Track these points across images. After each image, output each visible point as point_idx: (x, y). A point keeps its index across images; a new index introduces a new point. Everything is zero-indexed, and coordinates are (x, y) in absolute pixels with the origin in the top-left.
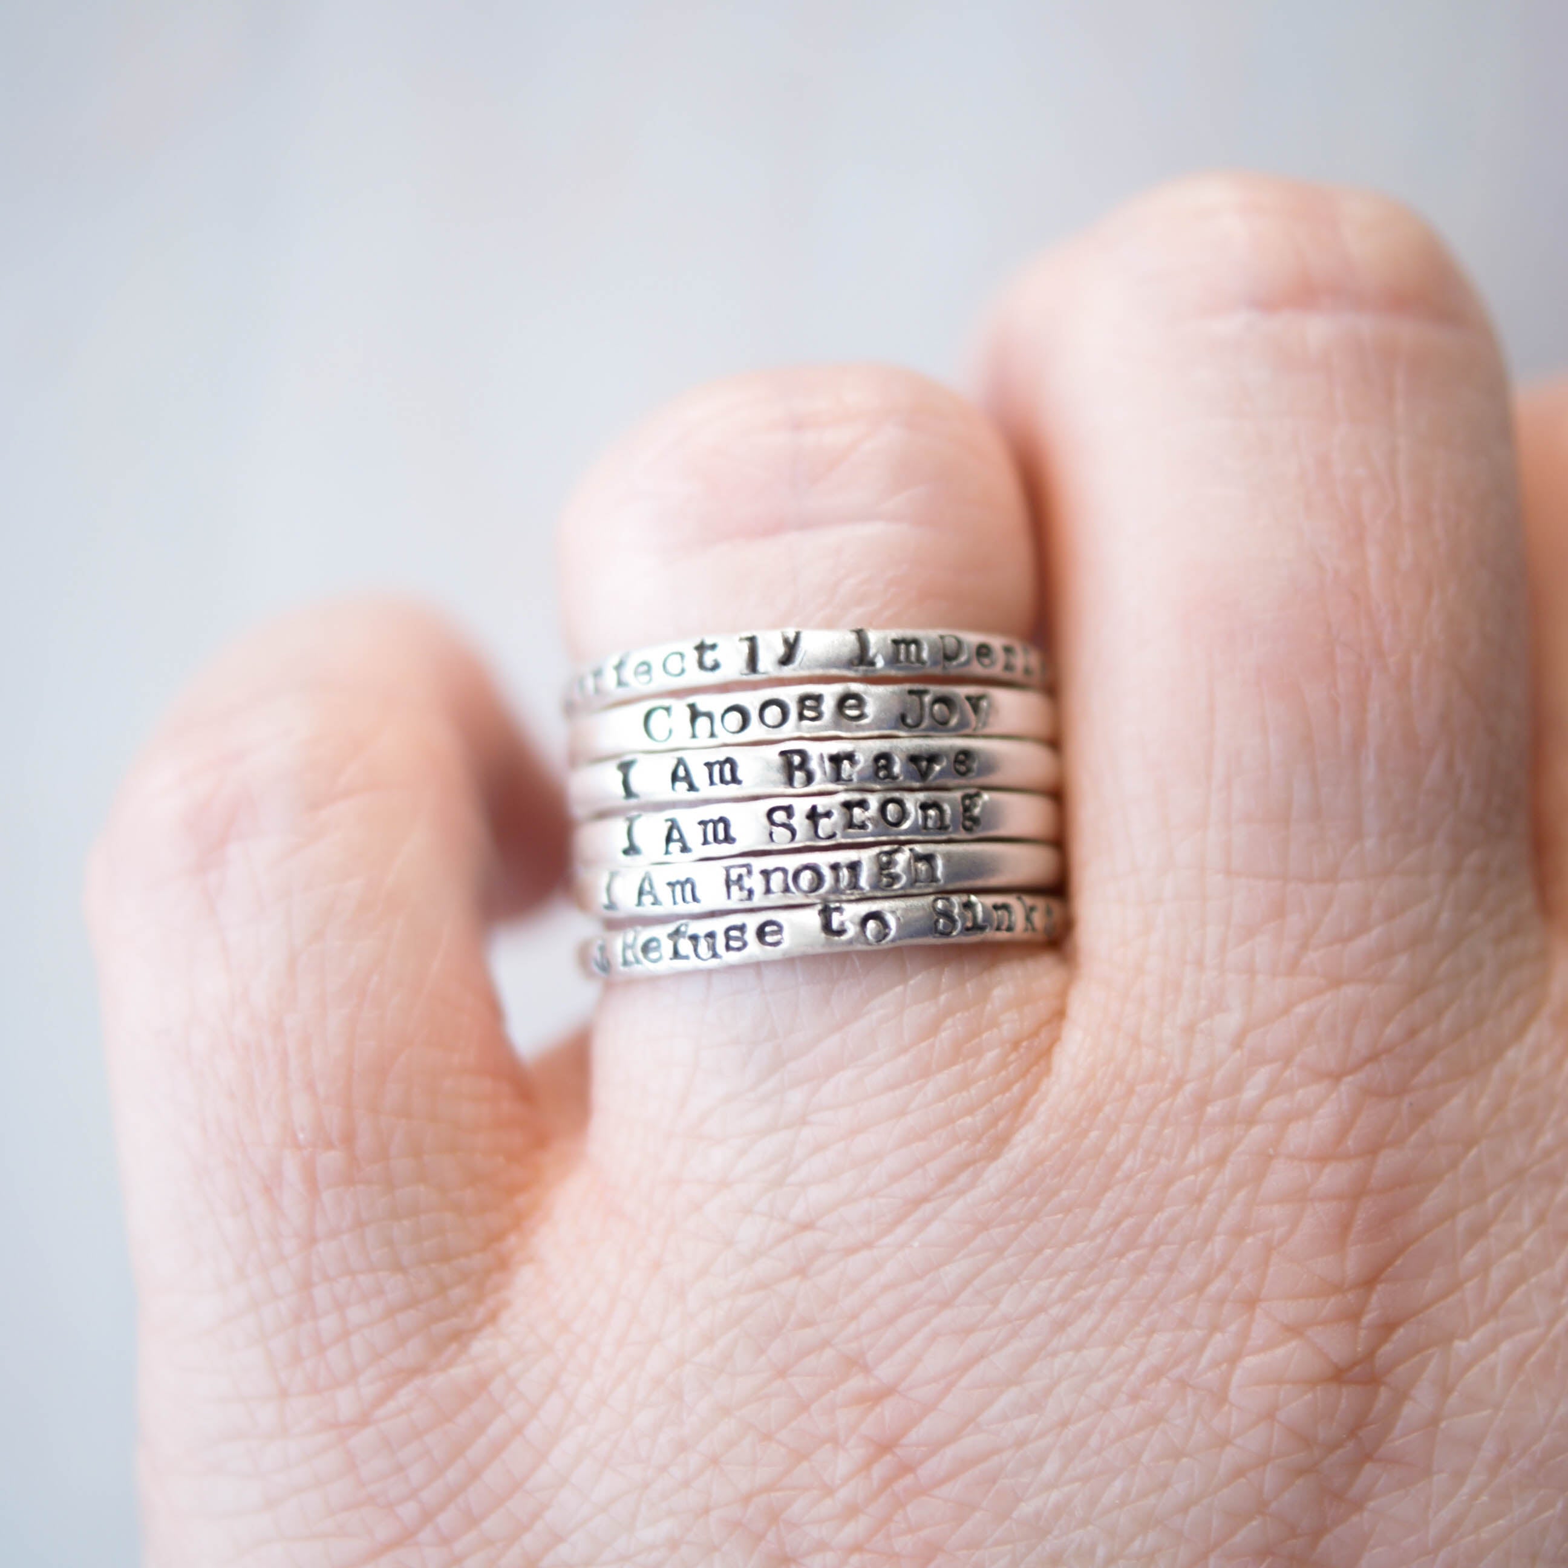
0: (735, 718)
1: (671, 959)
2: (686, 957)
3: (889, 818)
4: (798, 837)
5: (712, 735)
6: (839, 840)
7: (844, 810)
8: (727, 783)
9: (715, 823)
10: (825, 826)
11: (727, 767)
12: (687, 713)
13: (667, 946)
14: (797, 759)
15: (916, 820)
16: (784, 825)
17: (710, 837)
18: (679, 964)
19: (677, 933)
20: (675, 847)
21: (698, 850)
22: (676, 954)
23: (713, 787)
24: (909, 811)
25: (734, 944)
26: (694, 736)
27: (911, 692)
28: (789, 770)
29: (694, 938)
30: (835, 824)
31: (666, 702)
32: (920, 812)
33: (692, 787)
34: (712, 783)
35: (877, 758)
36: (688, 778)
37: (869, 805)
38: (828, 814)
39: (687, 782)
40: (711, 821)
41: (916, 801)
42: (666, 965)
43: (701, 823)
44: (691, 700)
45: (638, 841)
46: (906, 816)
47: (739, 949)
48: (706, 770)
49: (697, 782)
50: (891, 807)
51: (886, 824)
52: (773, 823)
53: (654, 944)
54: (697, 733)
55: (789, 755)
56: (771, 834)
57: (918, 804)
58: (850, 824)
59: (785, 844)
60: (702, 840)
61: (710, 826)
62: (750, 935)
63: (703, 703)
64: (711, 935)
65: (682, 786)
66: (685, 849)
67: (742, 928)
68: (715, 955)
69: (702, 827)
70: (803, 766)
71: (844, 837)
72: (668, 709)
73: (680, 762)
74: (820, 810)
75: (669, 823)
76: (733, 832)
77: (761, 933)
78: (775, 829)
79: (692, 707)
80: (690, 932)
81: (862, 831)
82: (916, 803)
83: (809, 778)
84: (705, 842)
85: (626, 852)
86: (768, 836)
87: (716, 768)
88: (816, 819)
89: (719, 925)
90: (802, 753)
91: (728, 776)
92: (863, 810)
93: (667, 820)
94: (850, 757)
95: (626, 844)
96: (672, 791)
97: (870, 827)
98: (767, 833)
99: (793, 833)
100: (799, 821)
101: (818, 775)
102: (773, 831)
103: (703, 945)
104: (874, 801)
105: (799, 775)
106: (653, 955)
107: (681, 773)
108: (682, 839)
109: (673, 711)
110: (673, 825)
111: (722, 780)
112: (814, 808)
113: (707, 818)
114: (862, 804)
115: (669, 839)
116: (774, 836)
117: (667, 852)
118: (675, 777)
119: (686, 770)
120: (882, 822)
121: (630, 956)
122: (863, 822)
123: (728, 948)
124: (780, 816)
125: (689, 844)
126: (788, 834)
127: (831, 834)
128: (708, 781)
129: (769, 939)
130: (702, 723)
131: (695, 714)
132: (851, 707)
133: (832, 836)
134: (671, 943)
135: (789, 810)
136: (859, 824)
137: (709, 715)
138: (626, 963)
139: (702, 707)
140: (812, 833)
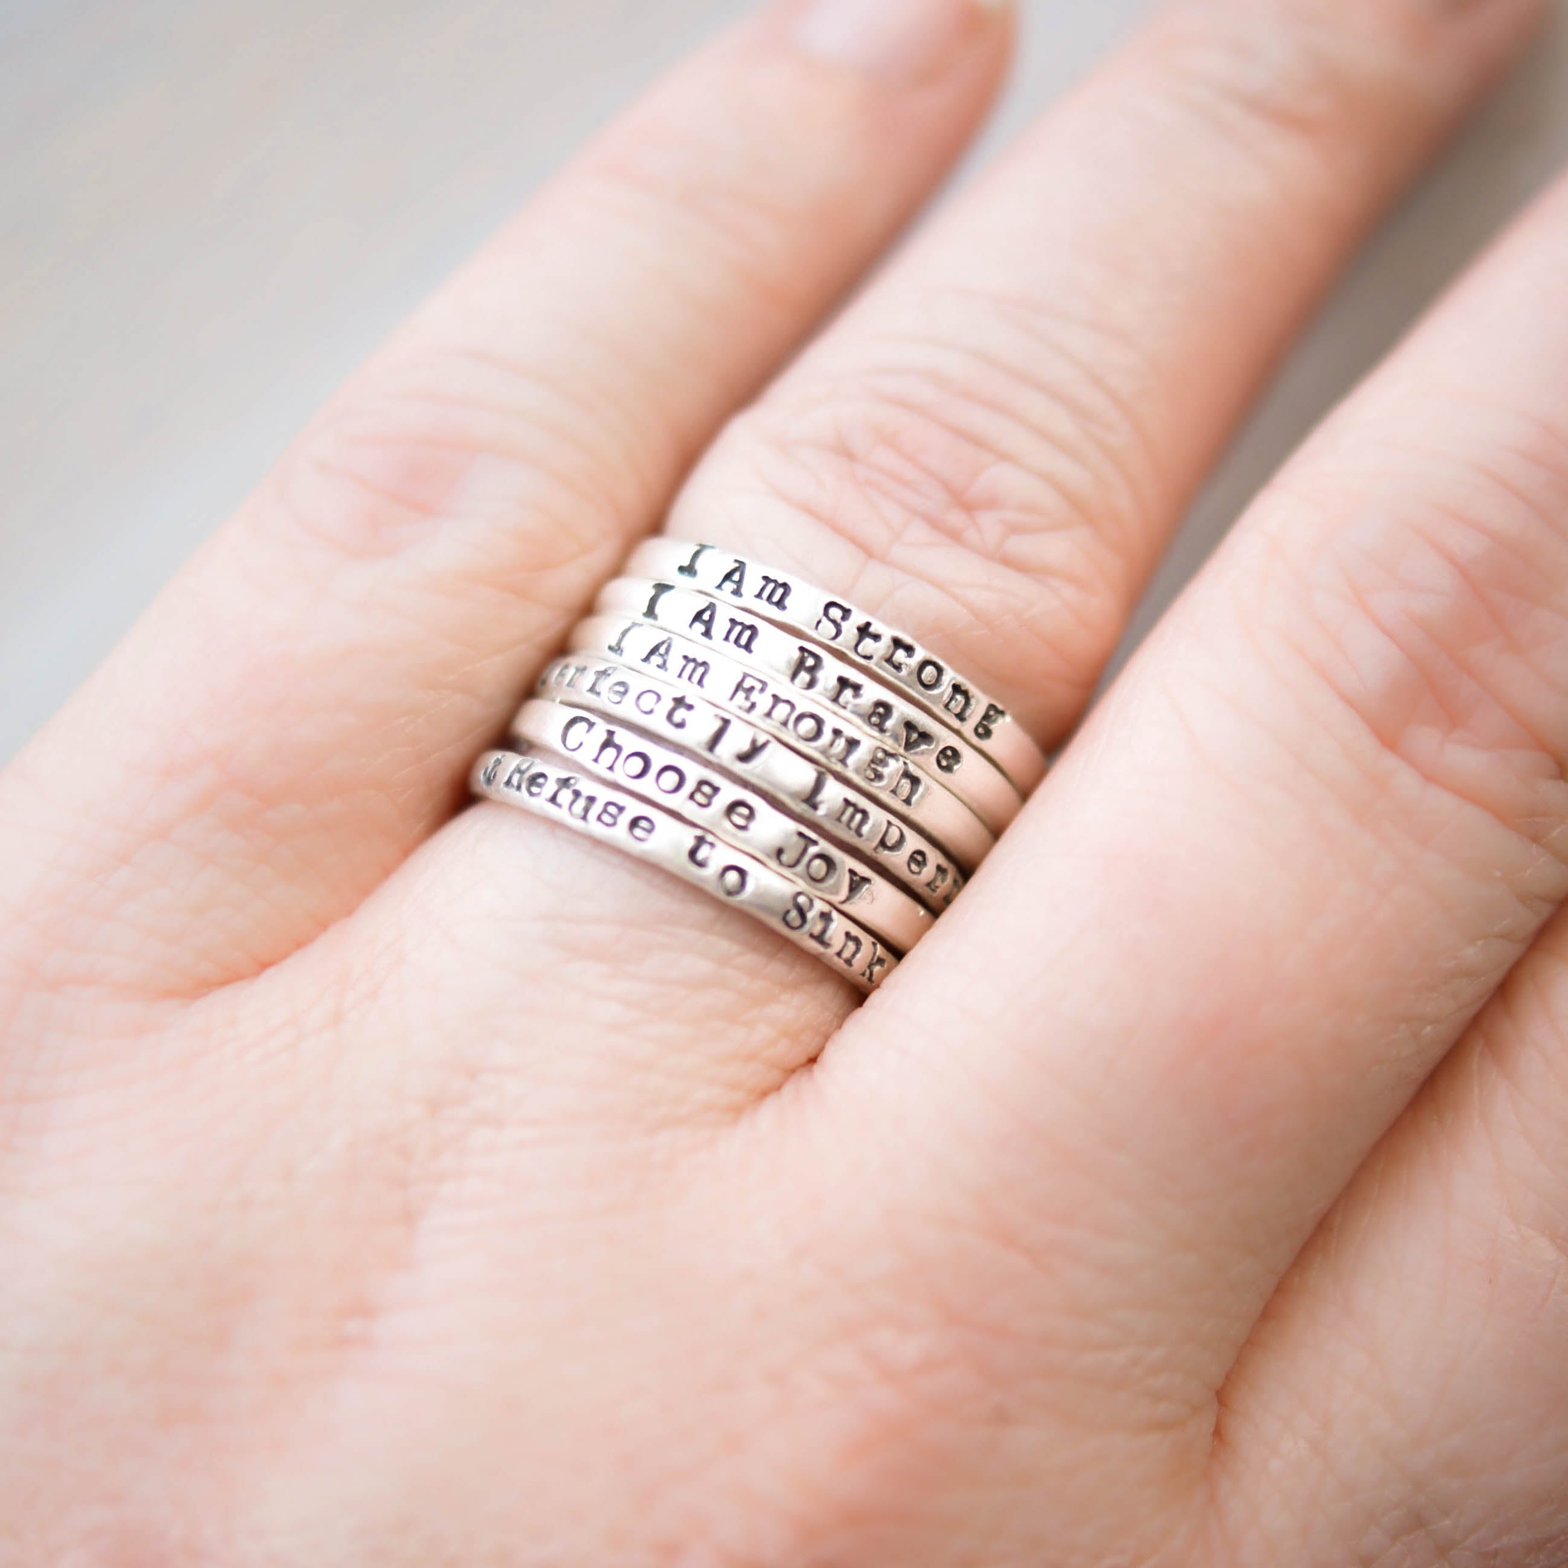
0: (637, 764)
1: (547, 800)
2: (560, 806)
3: (923, 676)
4: (840, 639)
5: (611, 768)
6: (871, 664)
7: (891, 644)
8: (739, 646)
9: (778, 585)
10: (868, 645)
11: (748, 633)
12: (604, 736)
13: (550, 787)
14: (810, 662)
15: (942, 693)
16: (834, 622)
17: (765, 594)
18: (551, 809)
19: (565, 783)
20: (729, 586)
21: (748, 599)
22: (553, 799)
23: (725, 642)
24: (942, 683)
25: (606, 818)
26: (596, 760)
27: (801, 834)
28: (800, 666)
29: (577, 794)
30: (877, 649)
31: (592, 718)
32: (950, 689)
33: (707, 634)
34: (727, 638)
35: (879, 704)
36: (709, 624)
37: (914, 654)
38: (876, 637)
39: (705, 626)
40: (775, 581)
41: (953, 678)
42: (539, 803)
43: (765, 578)
44: (612, 728)
45: (698, 566)
46: (938, 685)
47: (607, 825)
48: (728, 625)
49: (714, 631)
50: (930, 670)
51: (916, 679)
52: (826, 614)
53: (541, 780)
54: (600, 759)
55: (806, 654)
56: (819, 622)
57: (953, 682)
58: (889, 660)
59: (825, 638)
60: (757, 592)
61: (771, 586)
62: (625, 819)
63: (622, 736)
64: (591, 799)
65: (700, 627)
66: (737, 592)
67: (621, 809)
68: (584, 818)
69: (763, 583)
70: (812, 670)
71: (876, 665)
72: (591, 725)
73: (711, 607)
74: (872, 629)
75: (737, 565)
76: (788, 602)
77: (634, 823)
78: (825, 620)
79: (611, 733)
80: (577, 787)
81: (894, 671)
82: (951, 681)
83: (811, 685)
84: (759, 596)
85: (682, 569)
86: (815, 623)
87: (738, 628)
88: (864, 635)
89: (604, 795)
90: (817, 658)
91: (743, 640)
92: (906, 654)
93: (736, 561)
94: (857, 688)
95: (686, 563)
96: (689, 627)
97: (904, 672)
98: (818, 619)
99: (838, 633)
100: (850, 628)
101: (819, 687)
102: (823, 621)
103: (581, 803)
104: (920, 654)
105: (804, 677)
106: (534, 789)
107: (706, 616)
108: (739, 583)
109: (595, 729)
110: (741, 567)
111: (737, 641)
112: (868, 624)
113: (772, 577)
114: (909, 649)
115: (728, 577)
116: (820, 625)
117: (719, 587)
118: (698, 617)
119: (712, 617)
120: (915, 675)
121: (515, 781)
122: (900, 664)
123: (599, 818)
124: (836, 613)
125: (743, 590)
126: (833, 631)
127: (868, 654)
128: (724, 635)
129: (638, 832)
130: (611, 752)
131: (608, 743)
132: (740, 815)
133: (868, 658)
134: (555, 787)
135: (846, 613)
136: (897, 664)
137: (619, 749)
138: (508, 783)
139: (617, 739)
140: (854, 643)
